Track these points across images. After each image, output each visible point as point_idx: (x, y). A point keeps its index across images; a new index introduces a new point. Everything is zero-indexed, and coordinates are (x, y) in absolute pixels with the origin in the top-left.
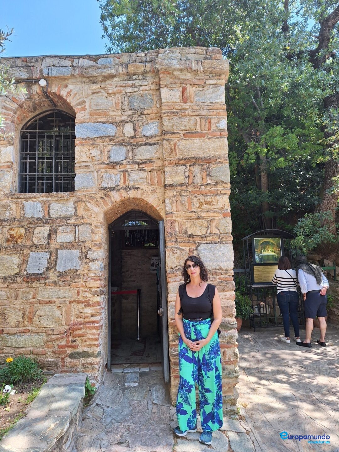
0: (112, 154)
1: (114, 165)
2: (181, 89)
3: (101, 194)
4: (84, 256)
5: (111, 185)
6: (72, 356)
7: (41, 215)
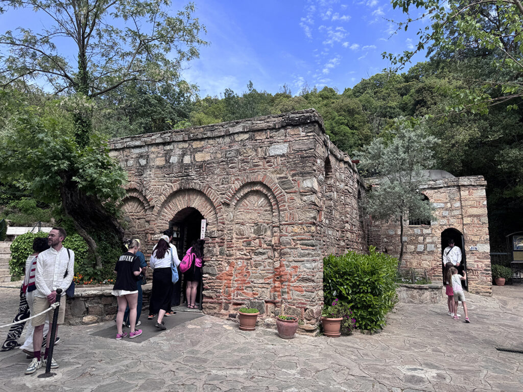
0: (443, 213)
1: (444, 217)
2: (468, 191)
3: (440, 227)
4: (436, 246)
5: (443, 223)
6: (434, 276)
7: (420, 233)
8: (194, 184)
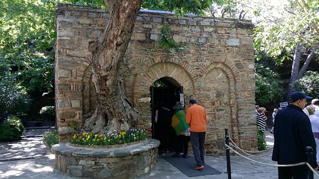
8: (174, 59)
